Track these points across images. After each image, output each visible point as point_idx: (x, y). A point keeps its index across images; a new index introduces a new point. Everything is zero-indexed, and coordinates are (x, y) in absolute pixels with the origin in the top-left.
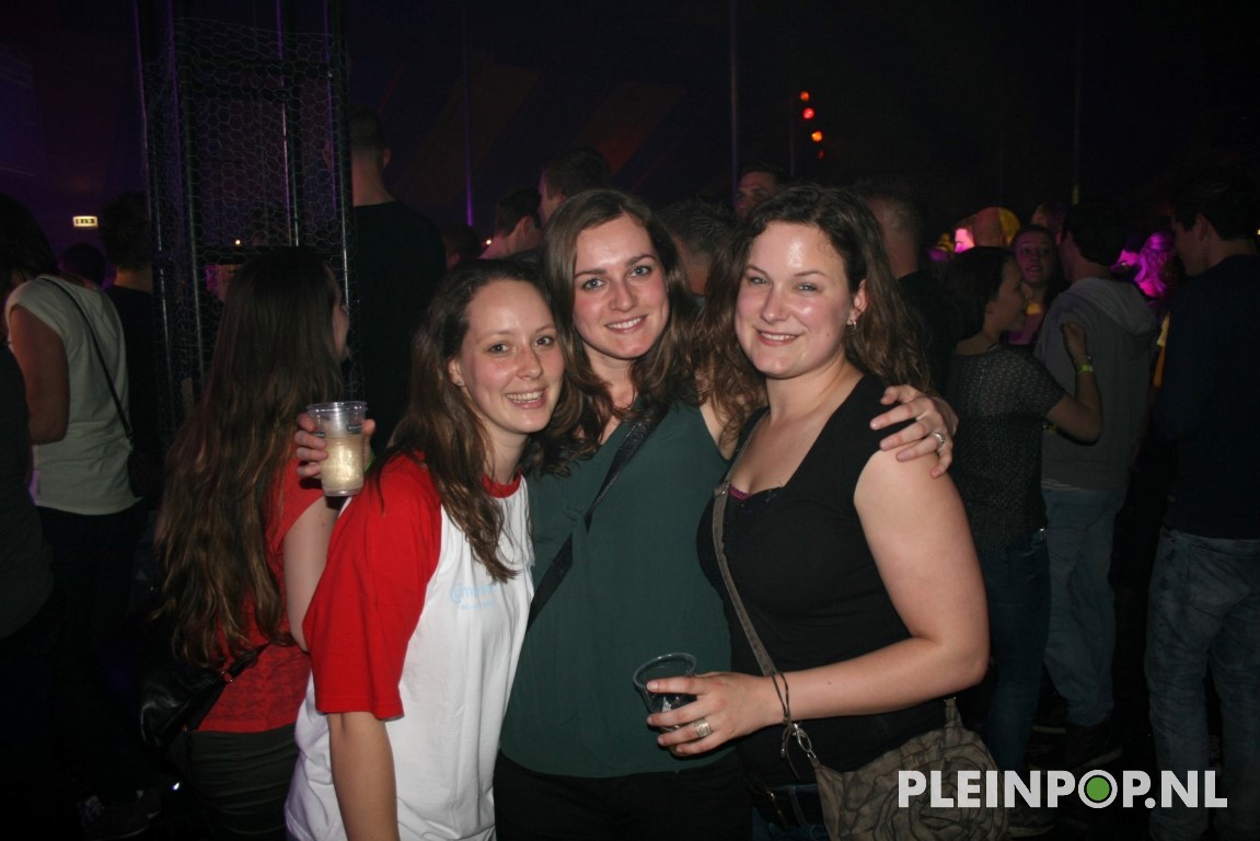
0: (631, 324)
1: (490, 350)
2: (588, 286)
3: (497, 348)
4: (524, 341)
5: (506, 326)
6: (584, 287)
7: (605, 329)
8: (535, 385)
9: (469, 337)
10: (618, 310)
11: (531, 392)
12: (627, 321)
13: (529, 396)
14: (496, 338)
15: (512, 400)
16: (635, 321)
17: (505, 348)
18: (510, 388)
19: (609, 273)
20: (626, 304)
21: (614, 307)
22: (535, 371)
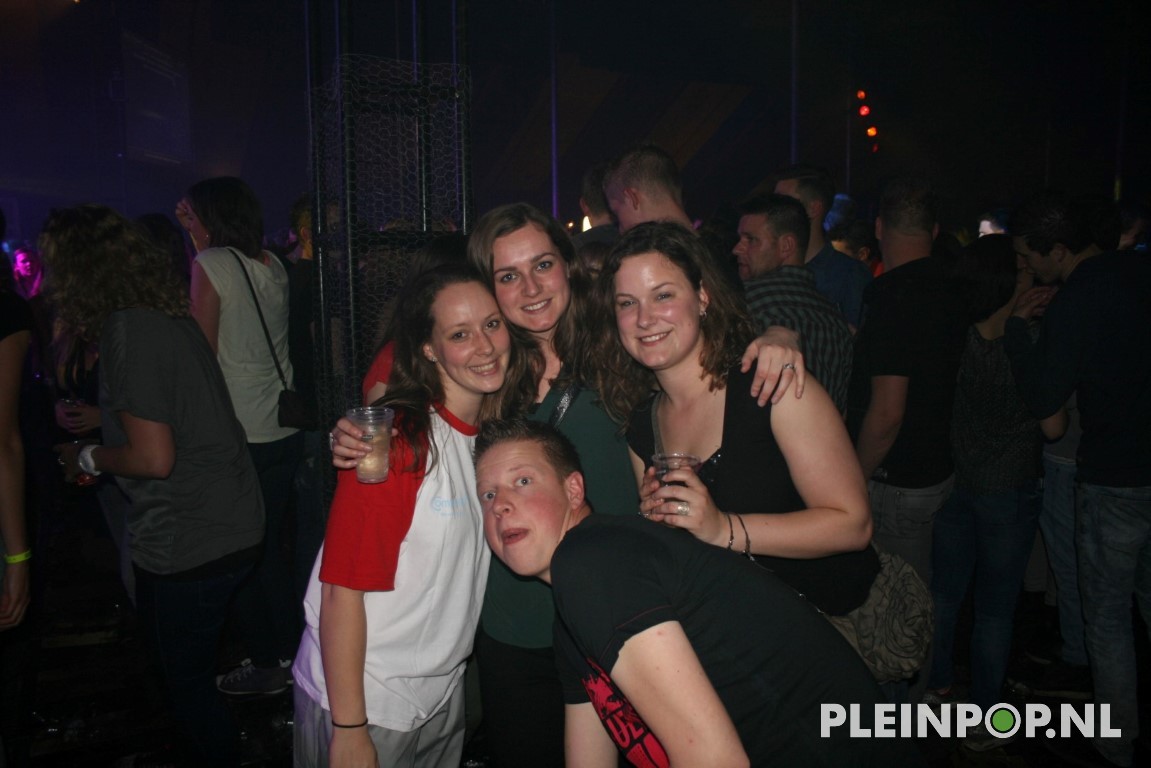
0: (539, 306)
1: (453, 338)
2: (505, 279)
3: (458, 336)
4: (478, 329)
5: (462, 319)
6: (502, 280)
7: (520, 311)
8: (489, 360)
9: (436, 328)
10: (528, 296)
11: (488, 364)
12: (536, 304)
13: (486, 367)
14: (457, 329)
15: (474, 372)
16: (543, 304)
17: (464, 335)
18: (471, 363)
19: (519, 269)
20: (533, 292)
21: (525, 293)
22: (488, 350)
